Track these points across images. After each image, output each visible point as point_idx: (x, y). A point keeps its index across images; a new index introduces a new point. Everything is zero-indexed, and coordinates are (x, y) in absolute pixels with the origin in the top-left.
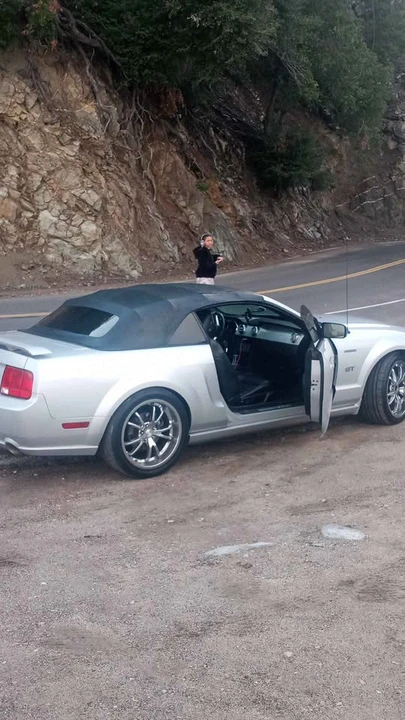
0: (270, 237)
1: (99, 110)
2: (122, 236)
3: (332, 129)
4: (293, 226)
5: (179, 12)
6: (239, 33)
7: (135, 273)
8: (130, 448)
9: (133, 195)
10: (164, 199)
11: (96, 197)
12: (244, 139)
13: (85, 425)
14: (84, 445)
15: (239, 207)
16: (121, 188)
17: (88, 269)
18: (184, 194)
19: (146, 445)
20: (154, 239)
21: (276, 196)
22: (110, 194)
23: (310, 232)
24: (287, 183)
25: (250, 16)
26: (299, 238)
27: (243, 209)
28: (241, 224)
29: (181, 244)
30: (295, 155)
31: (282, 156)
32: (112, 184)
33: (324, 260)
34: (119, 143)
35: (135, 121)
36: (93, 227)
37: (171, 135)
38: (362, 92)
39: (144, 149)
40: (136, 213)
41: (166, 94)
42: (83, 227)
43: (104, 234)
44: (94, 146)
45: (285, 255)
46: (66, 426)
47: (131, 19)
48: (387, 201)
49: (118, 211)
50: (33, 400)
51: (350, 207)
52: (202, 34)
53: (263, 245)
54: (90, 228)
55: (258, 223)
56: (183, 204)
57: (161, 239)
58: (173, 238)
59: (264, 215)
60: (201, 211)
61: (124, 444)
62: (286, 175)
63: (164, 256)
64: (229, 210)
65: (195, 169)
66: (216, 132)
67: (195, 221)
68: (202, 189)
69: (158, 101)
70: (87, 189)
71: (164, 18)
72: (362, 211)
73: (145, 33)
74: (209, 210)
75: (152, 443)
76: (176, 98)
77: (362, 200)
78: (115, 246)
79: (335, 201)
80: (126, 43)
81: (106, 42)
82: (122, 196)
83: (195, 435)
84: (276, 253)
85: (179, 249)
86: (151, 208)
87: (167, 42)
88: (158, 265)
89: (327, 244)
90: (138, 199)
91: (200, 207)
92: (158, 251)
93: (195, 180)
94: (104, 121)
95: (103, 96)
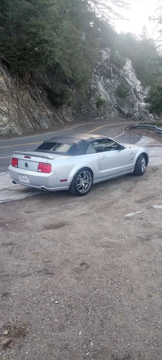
0: (58, 121)
1: (5, 80)
2: (15, 121)
3: (70, 87)
4: (64, 118)
5: (31, 47)
6: (50, 55)
7: (20, 133)
8: (78, 187)
9: (17, 108)
10: (26, 109)
11: (6, 109)
12: (46, 89)
13: (66, 180)
14: (65, 186)
15: (48, 112)
16: (13, 106)
17: (5, 132)
18: (32, 107)
19: (82, 185)
20: (25, 122)
21: (57, 108)
22: (10, 108)
23: (68, 120)
24: (61, 104)
25: (54, 49)
26: (65, 121)
27: (50, 113)
28: (49, 117)
29: (33, 124)
30: (62, 95)
31: (59, 95)
32: (10, 104)
33: (76, 128)
34: (11, 91)
35: (16, 83)
36: (6, 119)
37: (27, 88)
38: (83, 75)
39: (19, 93)
40: (18, 114)
41: (24, 75)
42: (3, 118)
43: (9, 121)
44: (4, 92)
45: (63, 127)
46: (61, 181)
47: (14, 49)
48: (88, 110)
49: (13, 113)
50: (51, 173)
51: (77, 112)
52: (38, 55)
53: (56, 124)
54: (5, 119)
55: (54, 117)
56: (32, 111)
57: (27, 122)
58: (30, 122)
59: (55, 114)
60: (37, 112)
61: (77, 185)
62: (61, 101)
63: (29, 128)
64: (45, 112)
65: (34, 99)
66: (38, 87)
67: (36, 116)
68: (37, 105)
69: (22, 76)
70: (3, 106)
71: (25, 49)
72: (81, 113)
73: (19, 54)
74: (40, 112)
75: (84, 185)
76: (28, 76)
77: (80, 109)
78: (13, 125)
79: (73, 110)
80: (12, 57)
81: (6, 57)
82: (14, 108)
83: (95, 181)
84: (60, 127)
85: (33, 125)
86: (23, 112)
87: (26, 57)
88: (27, 131)
89: (73, 124)
90: (18, 109)
91: (37, 111)
92: (26, 126)
93: (35, 103)
94: (6, 83)
95: (5, 75)
